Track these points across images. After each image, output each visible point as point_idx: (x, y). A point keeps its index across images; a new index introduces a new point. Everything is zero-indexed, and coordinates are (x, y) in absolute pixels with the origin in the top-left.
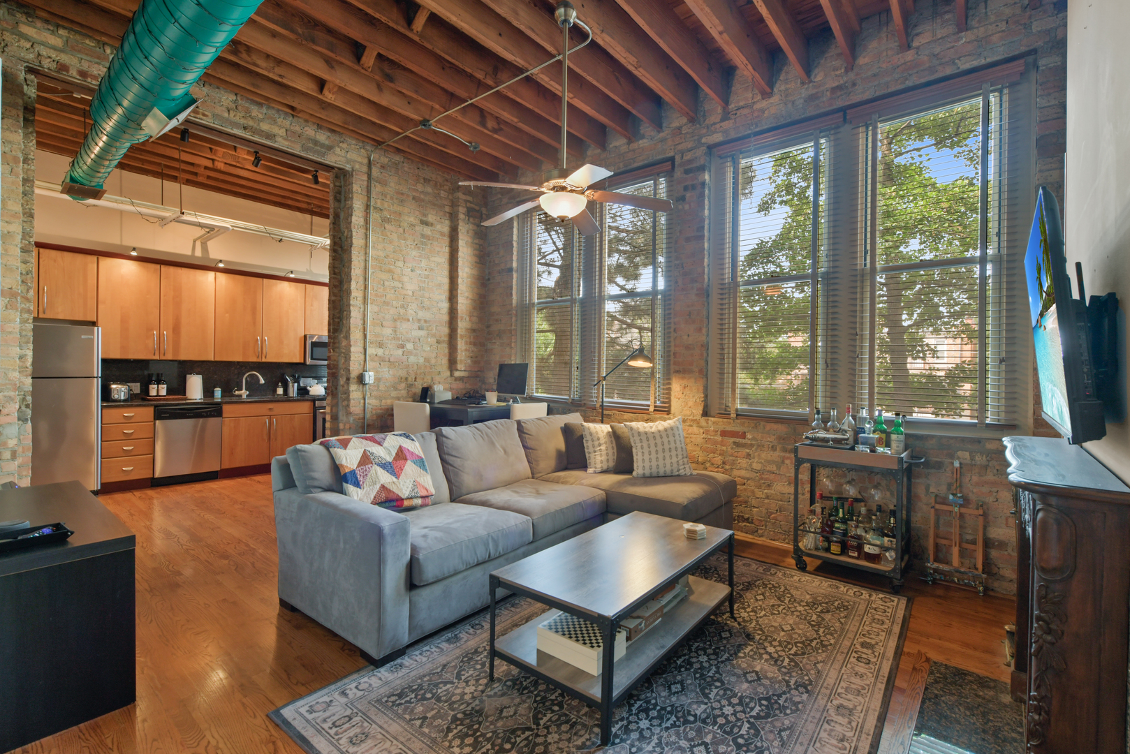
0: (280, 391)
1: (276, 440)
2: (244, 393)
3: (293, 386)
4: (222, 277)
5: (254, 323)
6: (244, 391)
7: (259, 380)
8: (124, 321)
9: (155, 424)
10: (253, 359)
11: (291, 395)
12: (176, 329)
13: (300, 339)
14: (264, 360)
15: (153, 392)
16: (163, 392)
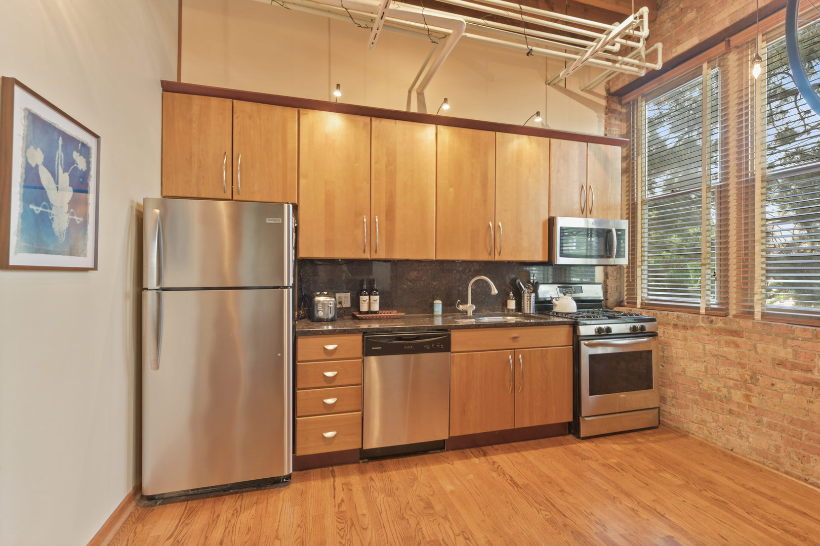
0: (512, 304)
1: (523, 389)
2: (470, 307)
3: (530, 298)
4: (445, 132)
5: (485, 201)
6: (469, 304)
7: (490, 289)
8: (329, 201)
9: (363, 361)
10: (483, 257)
11: (527, 311)
12: (390, 213)
13: (544, 224)
14: (497, 258)
15: (364, 307)
16: (376, 307)
